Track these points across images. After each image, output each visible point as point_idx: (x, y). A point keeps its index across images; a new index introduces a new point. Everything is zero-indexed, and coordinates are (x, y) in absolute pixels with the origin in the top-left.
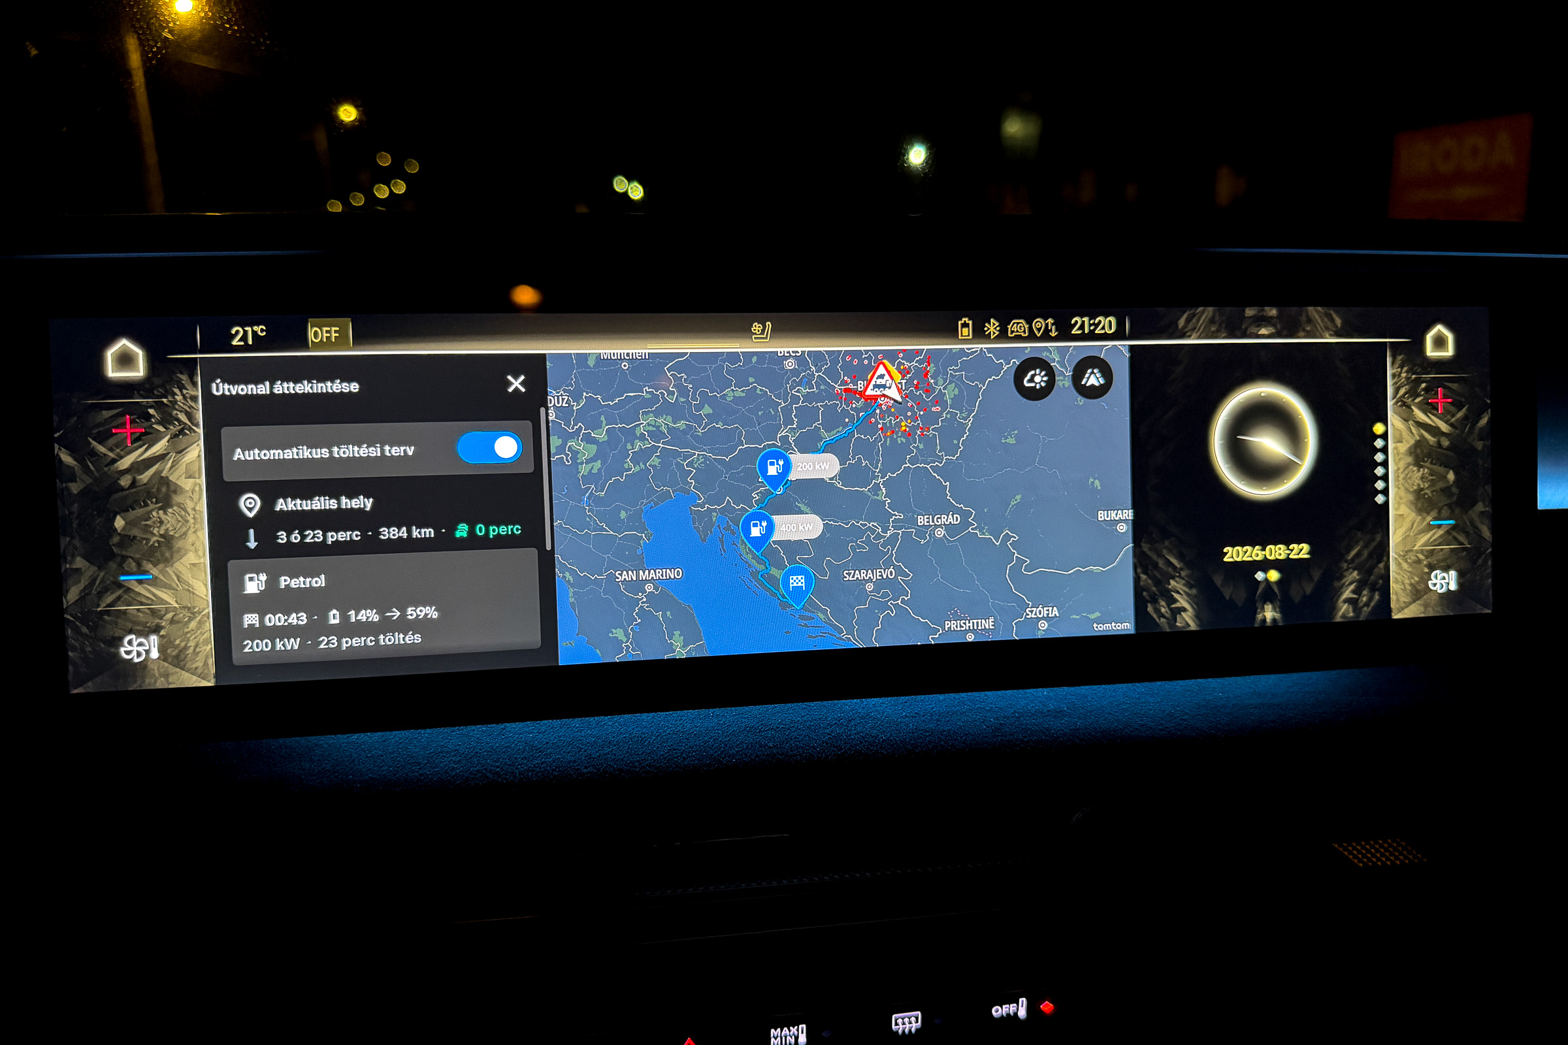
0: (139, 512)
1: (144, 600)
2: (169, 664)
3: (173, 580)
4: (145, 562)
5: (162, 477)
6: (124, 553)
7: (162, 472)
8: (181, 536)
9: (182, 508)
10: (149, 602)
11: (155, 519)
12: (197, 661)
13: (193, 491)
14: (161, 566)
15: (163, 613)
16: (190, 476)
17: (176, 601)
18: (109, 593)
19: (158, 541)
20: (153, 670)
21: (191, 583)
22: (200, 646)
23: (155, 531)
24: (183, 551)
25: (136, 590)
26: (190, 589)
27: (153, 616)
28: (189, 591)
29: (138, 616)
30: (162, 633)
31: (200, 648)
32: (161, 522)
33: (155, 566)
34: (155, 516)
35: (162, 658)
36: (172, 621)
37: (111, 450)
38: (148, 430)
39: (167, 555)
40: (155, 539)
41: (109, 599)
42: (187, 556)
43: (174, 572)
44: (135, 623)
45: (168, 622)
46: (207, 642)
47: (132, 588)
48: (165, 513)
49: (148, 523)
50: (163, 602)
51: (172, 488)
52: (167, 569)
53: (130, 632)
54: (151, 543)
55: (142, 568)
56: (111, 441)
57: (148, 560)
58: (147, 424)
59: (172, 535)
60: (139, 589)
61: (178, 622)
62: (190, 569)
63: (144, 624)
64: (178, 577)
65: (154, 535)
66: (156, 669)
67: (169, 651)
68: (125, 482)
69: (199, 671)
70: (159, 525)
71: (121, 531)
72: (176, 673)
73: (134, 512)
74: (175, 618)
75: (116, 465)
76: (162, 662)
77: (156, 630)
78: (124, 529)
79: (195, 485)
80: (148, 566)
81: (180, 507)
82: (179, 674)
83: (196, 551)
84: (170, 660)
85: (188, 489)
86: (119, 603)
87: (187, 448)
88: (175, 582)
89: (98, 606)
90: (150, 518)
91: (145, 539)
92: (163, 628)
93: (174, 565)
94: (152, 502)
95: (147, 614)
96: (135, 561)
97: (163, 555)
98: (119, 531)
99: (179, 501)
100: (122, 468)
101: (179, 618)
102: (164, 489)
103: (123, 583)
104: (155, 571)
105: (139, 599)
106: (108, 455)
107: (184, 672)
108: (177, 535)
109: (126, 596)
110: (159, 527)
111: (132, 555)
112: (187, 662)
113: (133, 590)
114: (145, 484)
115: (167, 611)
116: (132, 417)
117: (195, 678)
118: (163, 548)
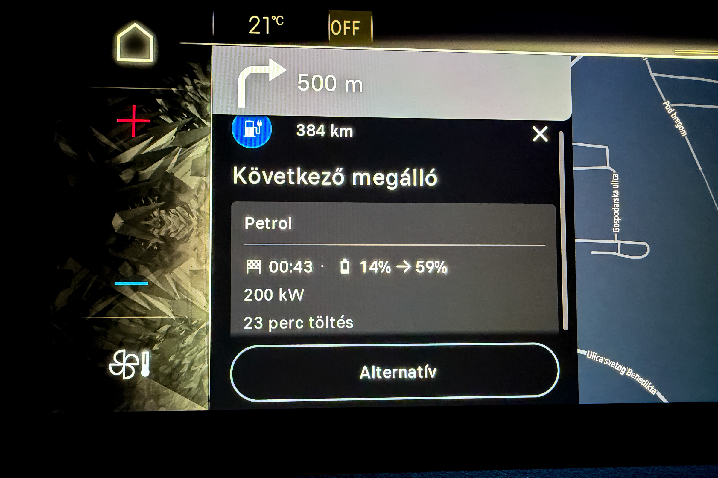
0: (141, 210)
1: (137, 310)
2: (160, 383)
3: (171, 288)
4: (143, 266)
5: (167, 173)
6: (120, 255)
7: (166, 167)
8: (183, 239)
9: (185, 208)
10: (143, 312)
11: (155, 219)
12: (192, 381)
13: (199, 190)
14: (159, 272)
15: (158, 324)
16: (196, 173)
17: (173, 312)
18: (101, 300)
19: (157, 244)
20: (143, 389)
21: (190, 291)
22: (195, 364)
23: (155, 233)
24: (183, 256)
25: (130, 298)
26: (190, 299)
27: (146, 327)
28: (188, 301)
29: (129, 327)
30: (156, 347)
31: (196, 366)
32: (163, 223)
33: (152, 271)
34: (156, 216)
35: (153, 376)
36: (167, 335)
37: (114, 141)
38: (154, 121)
39: (167, 259)
40: (155, 241)
41: (101, 306)
42: (188, 261)
43: (173, 280)
44: (126, 335)
45: (163, 336)
46: (202, 360)
47: (126, 295)
48: (168, 213)
49: (147, 223)
50: (158, 312)
51: (176, 186)
52: (166, 275)
53: (121, 345)
54: (150, 245)
55: (138, 273)
56: (114, 132)
57: (146, 265)
58: (153, 115)
59: (173, 238)
60: (135, 297)
61: (174, 336)
62: (191, 277)
63: (136, 337)
64: (177, 285)
65: (154, 236)
66: (145, 388)
67: (161, 369)
68: (126, 176)
69: (193, 393)
70: (159, 225)
71: (119, 230)
72: (168, 394)
73: (134, 209)
74: (170, 332)
75: (119, 157)
76: (152, 381)
77: (149, 344)
78: (122, 228)
79: (201, 183)
80: (144, 271)
81: (183, 206)
82: (170, 396)
83: (198, 256)
84: (162, 379)
85: (193, 187)
86: (111, 311)
87: (195, 142)
88: (173, 290)
89: (88, 314)
90: (151, 218)
91: (144, 241)
92: (156, 342)
93: (174, 271)
94: (154, 200)
95: (141, 325)
96: (130, 265)
97: (161, 259)
98: (116, 231)
99: (183, 200)
100: (124, 161)
101: (175, 332)
102: (167, 187)
103: (116, 289)
104: (152, 278)
105: (132, 308)
106: (110, 146)
107: (176, 394)
108: (178, 238)
109: (118, 304)
110: (160, 228)
111: (128, 258)
112: (180, 382)
113: (127, 298)
114: (148, 180)
115: (163, 322)
116: (139, 106)
117: (187, 401)
118: (162, 252)
